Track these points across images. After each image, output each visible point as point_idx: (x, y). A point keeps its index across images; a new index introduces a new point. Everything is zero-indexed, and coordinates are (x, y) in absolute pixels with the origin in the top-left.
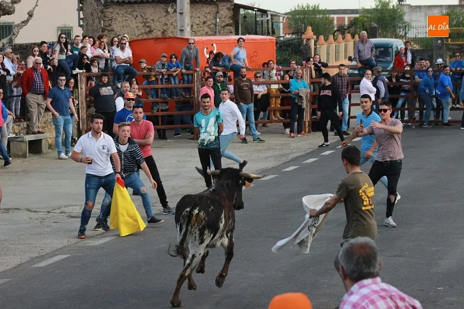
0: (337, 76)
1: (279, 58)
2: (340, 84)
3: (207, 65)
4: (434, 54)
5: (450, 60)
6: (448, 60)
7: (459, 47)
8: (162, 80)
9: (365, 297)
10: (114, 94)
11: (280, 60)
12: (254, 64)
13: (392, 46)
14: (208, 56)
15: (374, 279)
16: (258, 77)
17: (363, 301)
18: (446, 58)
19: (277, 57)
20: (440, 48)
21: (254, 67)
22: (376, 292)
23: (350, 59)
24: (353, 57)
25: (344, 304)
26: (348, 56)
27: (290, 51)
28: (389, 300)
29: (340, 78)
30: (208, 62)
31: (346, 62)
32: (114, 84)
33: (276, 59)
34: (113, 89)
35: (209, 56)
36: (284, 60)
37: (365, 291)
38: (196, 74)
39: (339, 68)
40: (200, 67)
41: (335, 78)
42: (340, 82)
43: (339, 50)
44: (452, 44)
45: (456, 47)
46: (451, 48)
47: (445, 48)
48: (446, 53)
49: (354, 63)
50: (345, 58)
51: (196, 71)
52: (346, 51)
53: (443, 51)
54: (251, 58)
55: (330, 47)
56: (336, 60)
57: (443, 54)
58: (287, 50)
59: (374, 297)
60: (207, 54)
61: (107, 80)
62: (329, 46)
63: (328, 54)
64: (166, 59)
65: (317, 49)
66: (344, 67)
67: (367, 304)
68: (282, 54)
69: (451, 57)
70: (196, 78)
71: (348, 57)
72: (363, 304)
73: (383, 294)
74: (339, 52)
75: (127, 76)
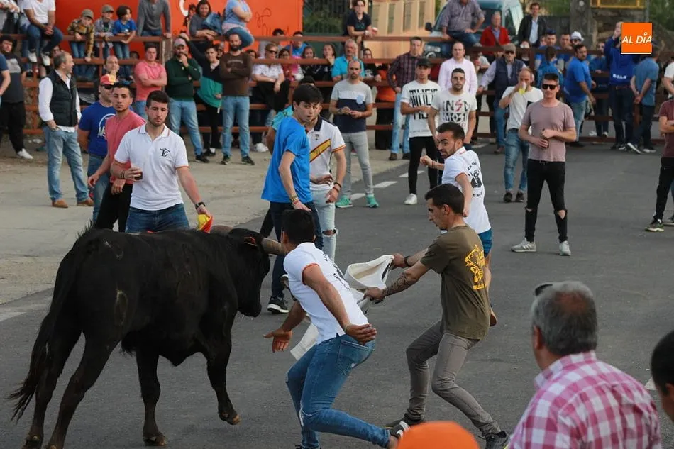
0: (406, 56)
1: (307, 21)
2: (410, 71)
3: (184, 28)
4: (572, 23)
5: (598, 36)
6: (595, 35)
7: (616, 14)
8: (105, 50)
9: (574, 388)
10: (22, 72)
11: (309, 25)
12: (265, 29)
13: (501, 6)
14: (185, 13)
15: (587, 354)
16: (272, 52)
17: (571, 396)
18: (592, 31)
19: (303, 19)
20: (581, 14)
21: (265, 35)
22: (590, 380)
23: (429, 27)
24: (433, 24)
25: (539, 397)
26: (426, 21)
27: (328, 10)
28: (610, 396)
29: (411, 61)
30: (185, 24)
31: (423, 33)
32: (23, 55)
33: (303, 23)
34: (20, 63)
35: (189, 12)
36: (316, 25)
37: (573, 377)
38: (164, 43)
39: (411, 41)
40: (171, 30)
41: (402, 61)
42: (410, 66)
43: (410, 11)
44: (603, 9)
45: (610, 14)
46: (601, 16)
47: (590, 15)
48: (592, 23)
49: (435, 34)
50: (420, 26)
51: (165, 38)
52: (422, 14)
53: (587, 19)
54: (259, 18)
55: (396, 6)
56: (405, 28)
57: (587, 24)
58: (321, 9)
59: (588, 389)
60: (185, 8)
61: (10, 47)
62: (394, 4)
63: (391, 18)
64: (111, 15)
65: (374, 8)
66: (419, 42)
67: (576, 400)
68: (312, 14)
69: (600, 31)
70: (164, 50)
71: (425, 24)
72: (571, 401)
73: (602, 383)
74: (410, 16)
75: (46, 43)
